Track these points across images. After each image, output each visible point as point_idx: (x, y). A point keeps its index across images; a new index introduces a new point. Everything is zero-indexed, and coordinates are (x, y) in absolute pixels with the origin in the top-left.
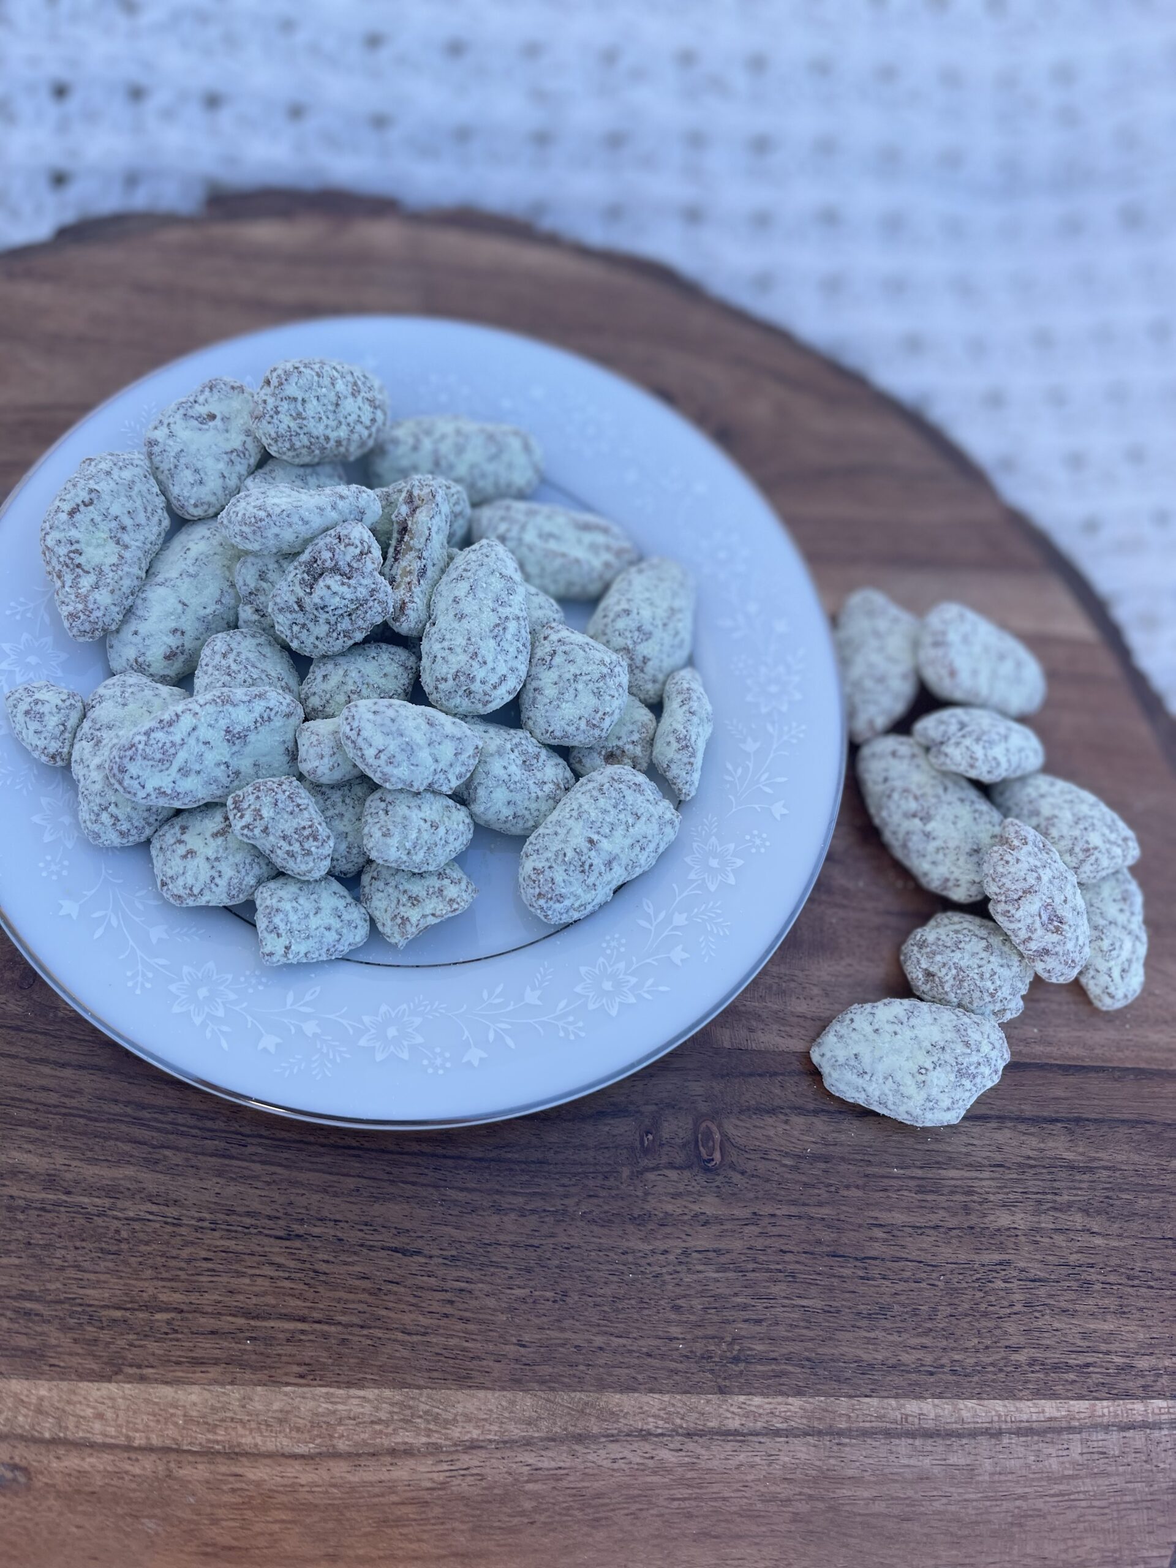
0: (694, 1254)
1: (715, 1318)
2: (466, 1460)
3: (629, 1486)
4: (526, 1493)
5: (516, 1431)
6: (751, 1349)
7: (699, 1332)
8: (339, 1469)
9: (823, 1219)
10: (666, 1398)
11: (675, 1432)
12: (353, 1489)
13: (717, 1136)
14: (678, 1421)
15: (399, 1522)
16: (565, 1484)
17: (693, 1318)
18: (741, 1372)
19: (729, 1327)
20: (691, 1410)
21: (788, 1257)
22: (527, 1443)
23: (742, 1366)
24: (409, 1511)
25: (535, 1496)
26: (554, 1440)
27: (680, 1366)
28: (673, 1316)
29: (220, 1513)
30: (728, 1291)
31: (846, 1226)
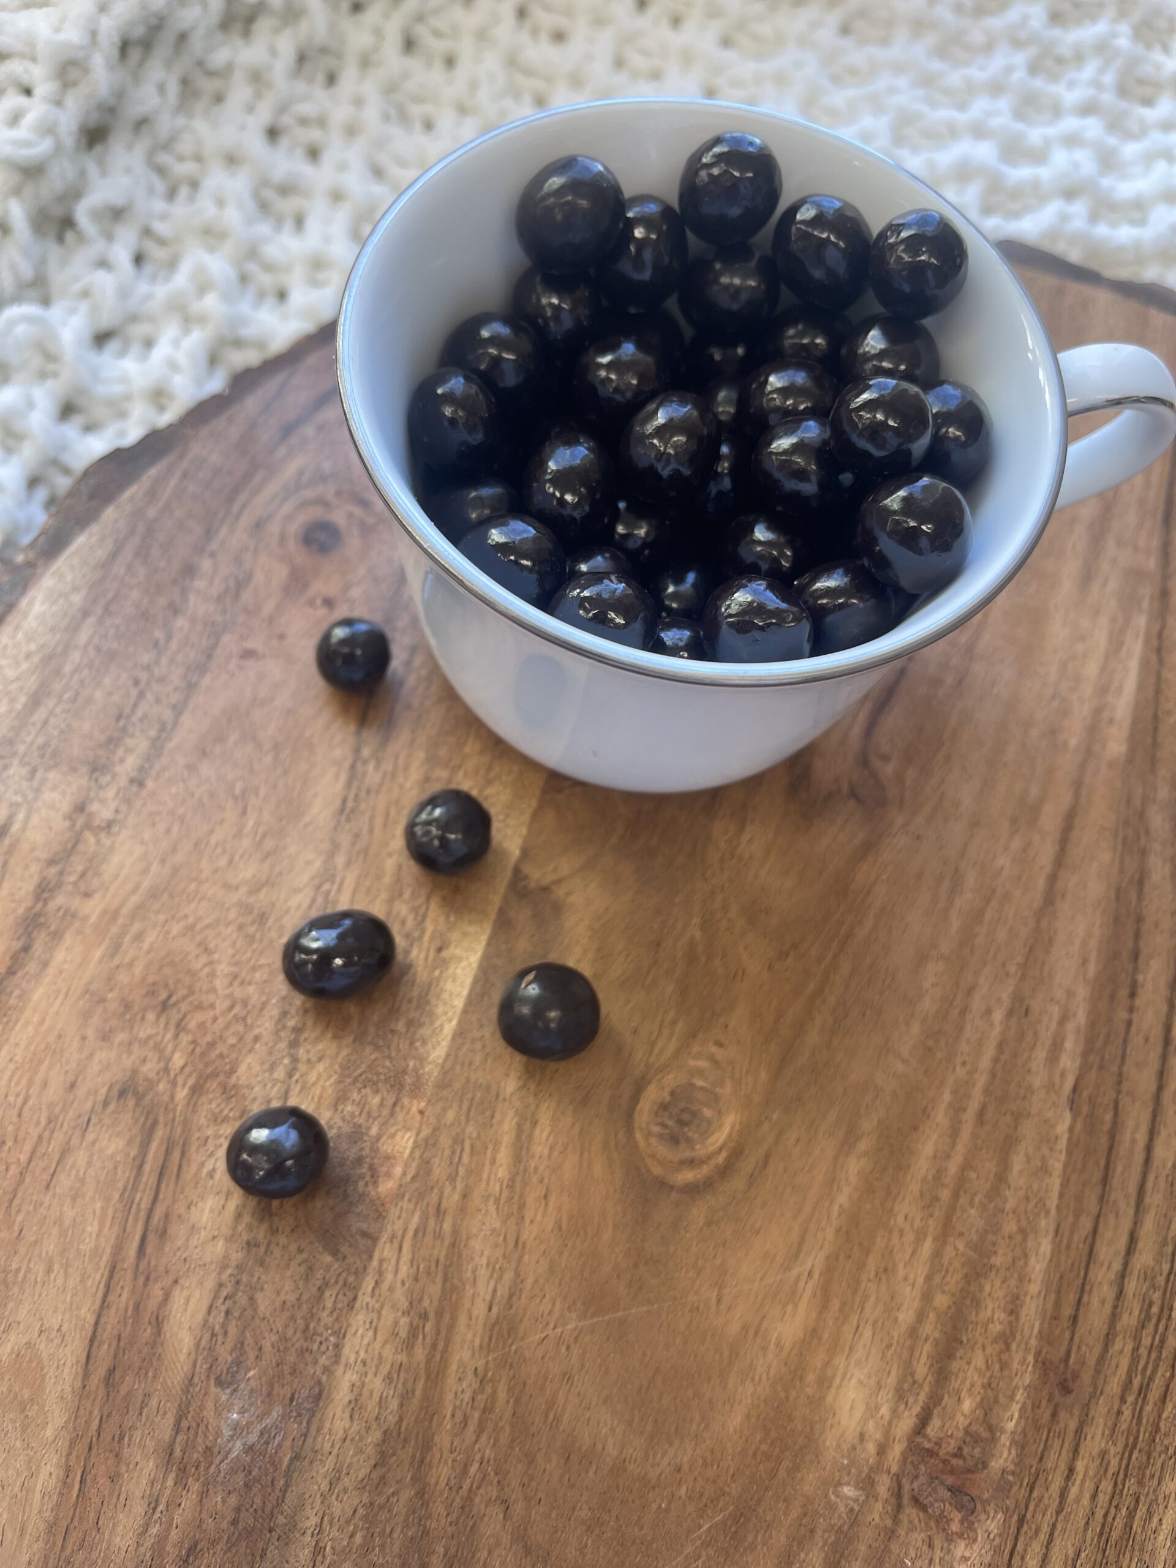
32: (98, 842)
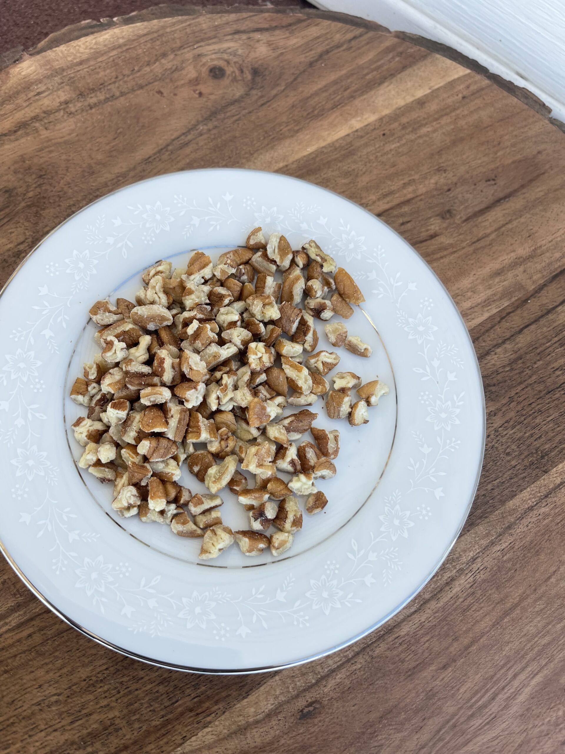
0: (500, 429)
1: (524, 447)
2: (475, 566)
3: (539, 531)
4: (505, 561)
5: (484, 542)
6: (545, 449)
7: (523, 457)
8: (433, 605)
9: (535, 382)
10: (529, 489)
11: (541, 500)
12: (443, 608)
14: (539, 495)
15: (469, 607)
16: (516, 547)
17: (516, 453)
18: (548, 461)
19: (531, 447)
20: (540, 488)
21: (533, 406)
22: (492, 543)
23: (546, 458)
24: (470, 600)
25: (509, 560)
26: (501, 535)
27: (524, 475)
28: (509, 458)
29: (403, 656)
30: (521, 434)
31: (544, 379)
32: (63, 116)
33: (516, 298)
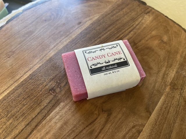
0: (44, 82)
3: (33, 61)
4: (42, 53)
5: (47, 56)
6: (31, 80)
9: (33, 98)
10: (36, 69)
13: (53, 94)
17: (39, 77)
18: (30, 77)
19: (35, 80)
20: (32, 70)
21: (34, 91)
26: (43, 58)
27: (37, 72)
28: (41, 75)
30: (38, 82)
31: (30, 100)
33: (40, 126)
